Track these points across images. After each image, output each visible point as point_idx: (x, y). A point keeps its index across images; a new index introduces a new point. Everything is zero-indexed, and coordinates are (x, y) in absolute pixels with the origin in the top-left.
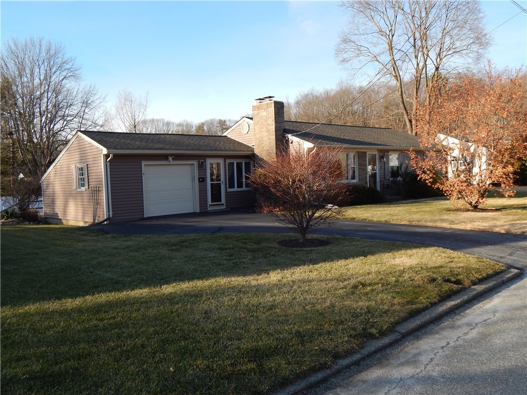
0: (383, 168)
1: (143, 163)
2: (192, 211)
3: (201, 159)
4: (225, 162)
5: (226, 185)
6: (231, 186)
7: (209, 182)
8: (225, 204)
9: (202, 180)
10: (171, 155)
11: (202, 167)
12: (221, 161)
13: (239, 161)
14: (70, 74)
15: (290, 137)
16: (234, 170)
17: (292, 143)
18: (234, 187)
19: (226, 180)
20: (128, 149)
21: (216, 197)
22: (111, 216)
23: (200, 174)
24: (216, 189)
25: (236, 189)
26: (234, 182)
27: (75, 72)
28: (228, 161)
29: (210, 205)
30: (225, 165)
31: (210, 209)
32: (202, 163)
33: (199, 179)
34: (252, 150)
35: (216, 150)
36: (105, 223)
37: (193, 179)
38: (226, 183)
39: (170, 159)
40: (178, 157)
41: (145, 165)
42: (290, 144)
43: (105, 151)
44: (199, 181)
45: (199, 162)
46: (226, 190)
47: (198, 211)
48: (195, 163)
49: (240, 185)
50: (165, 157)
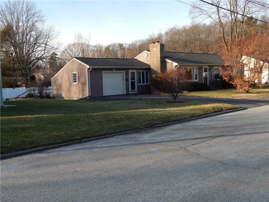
0: (211, 74)
1: (103, 72)
2: (123, 94)
3: (127, 70)
4: (137, 71)
5: (137, 82)
6: (140, 82)
7: (130, 81)
8: (137, 91)
9: (127, 80)
10: (114, 68)
11: (127, 73)
12: (135, 71)
13: (143, 71)
14: (39, 19)
15: (167, 60)
16: (141, 75)
17: (168, 63)
18: (141, 83)
19: (137, 80)
20: (97, 66)
21: (133, 87)
22: (90, 95)
23: (126, 77)
24: (133, 84)
25: (142, 84)
26: (141, 81)
27: (41, 18)
28: (138, 71)
29: (130, 91)
30: (137, 73)
31: (130, 93)
32: (127, 72)
33: (126, 79)
34: (149, 66)
35: (133, 66)
36: (88, 98)
37: (123, 79)
38: (137, 81)
39: (114, 70)
40: (117, 69)
41: (104, 73)
42: (167, 64)
43: (88, 67)
44: (126, 80)
45: (126, 71)
46: (137, 84)
47: (125, 93)
48: (124, 72)
49: (143, 82)
50: (112, 69)
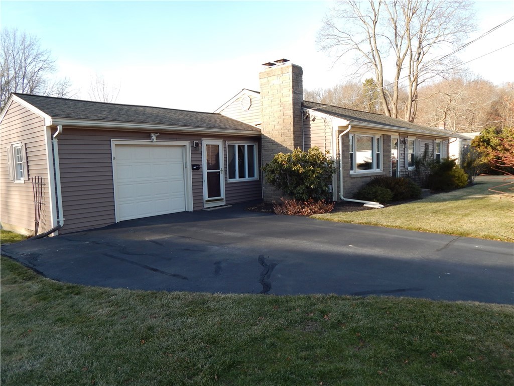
0: (403, 155)
1: (114, 142)
2: (183, 210)
3: (195, 138)
4: (225, 144)
5: (226, 174)
6: (232, 176)
7: (205, 171)
8: (225, 200)
9: (196, 168)
10: (155, 131)
11: (196, 149)
12: (219, 142)
13: (241, 143)
14: (46, 66)
15: (312, 113)
16: (235, 155)
17: (314, 120)
18: (234, 177)
19: (226, 168)
20: (88, 119)
21: (214, 190)
22: (62, 224)
23: (195, 159)
24: (214, 180)
25: (237, 179)
26: (235, 171)
27: (50, 64)
28: (229, 143)
29: (207, 201)
30: (225, 148)
31: (206, 206)
32: (197, 144)
33: (193, 166)
34: (260, 131)
35: (214, 127)
36: (52, 235)
37: (185, 166)
38: (226, 171)
39: (154, 137)
40: (164, 135)
41: (116, 145)
42: (311, 122)
43: (49, 121)
44: (193, 169)
45: (192, 143)
46: (226, 181)
47: (191, 209)
48: (188, 144)
49: (242, 175)
50: (145, 134)
